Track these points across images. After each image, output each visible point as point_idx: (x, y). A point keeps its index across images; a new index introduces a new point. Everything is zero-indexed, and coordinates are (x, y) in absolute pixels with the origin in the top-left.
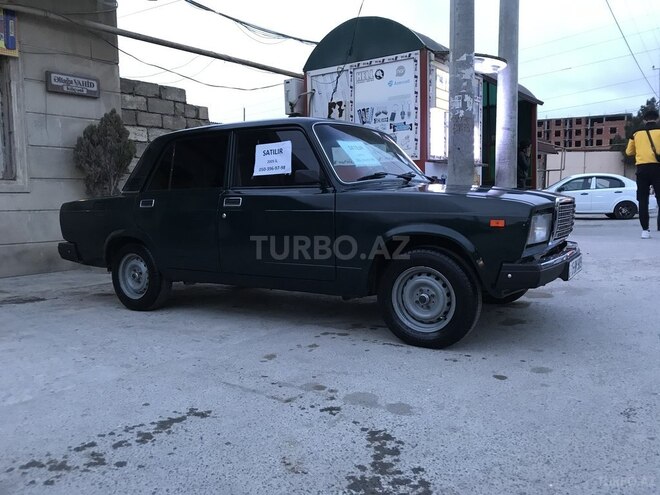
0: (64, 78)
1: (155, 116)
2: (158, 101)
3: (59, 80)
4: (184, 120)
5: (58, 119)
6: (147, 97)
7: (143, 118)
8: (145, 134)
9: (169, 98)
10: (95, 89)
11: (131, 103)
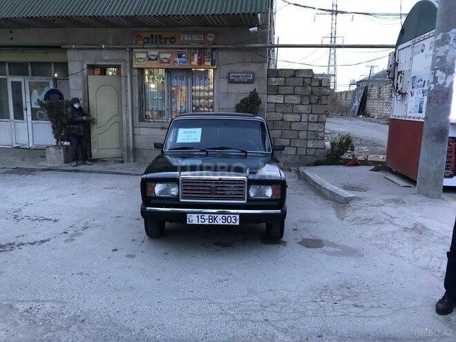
0: (236, 75)
1: (290, 88)
2: (292, 79)
3: (234, 76)
4: (310, 88)
5: (233, 95)
6: (285, 78)
7: (282, 90)
8: (282, 98)
9: (300, 76)
10: (251, 78)
11: (275, 82)
